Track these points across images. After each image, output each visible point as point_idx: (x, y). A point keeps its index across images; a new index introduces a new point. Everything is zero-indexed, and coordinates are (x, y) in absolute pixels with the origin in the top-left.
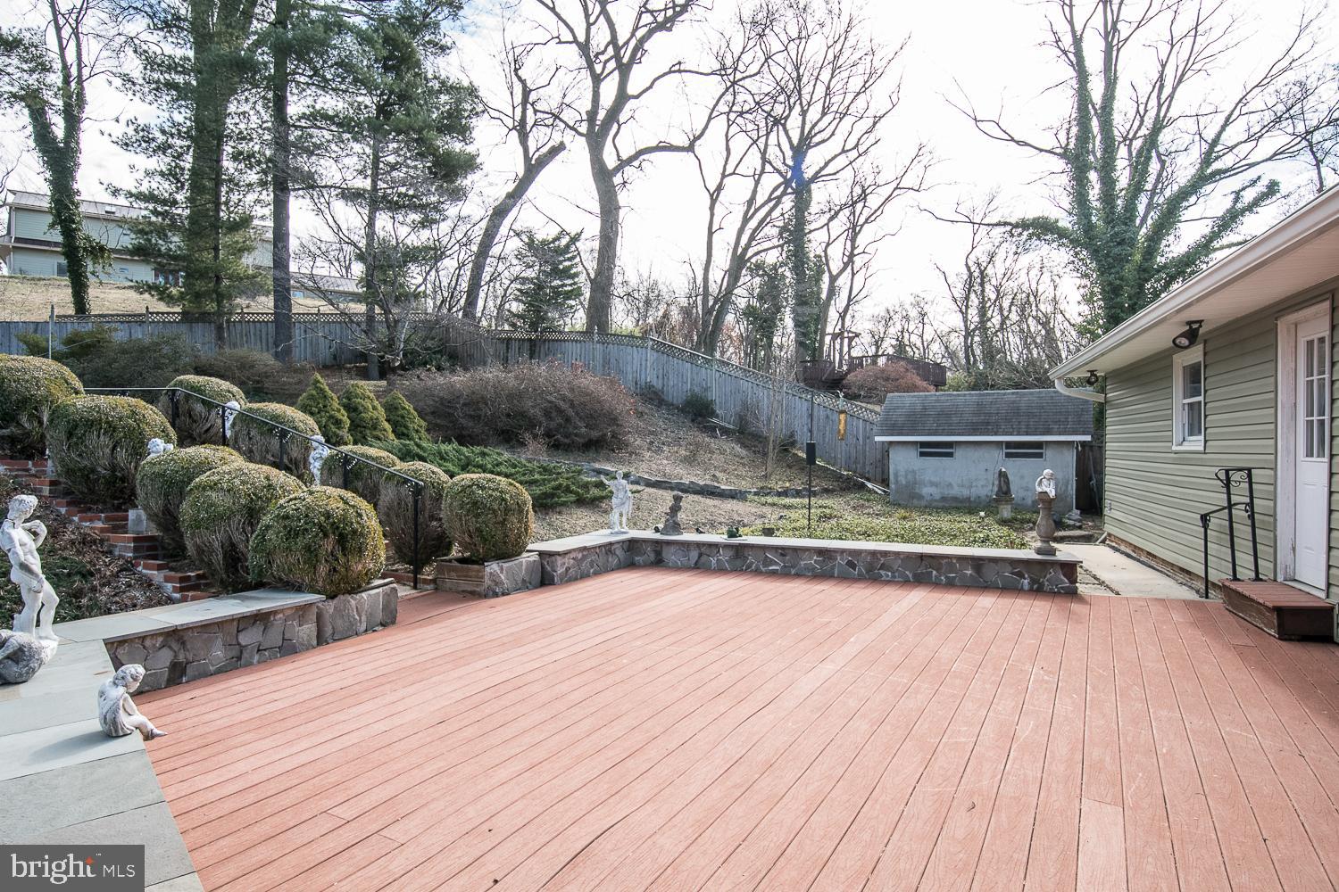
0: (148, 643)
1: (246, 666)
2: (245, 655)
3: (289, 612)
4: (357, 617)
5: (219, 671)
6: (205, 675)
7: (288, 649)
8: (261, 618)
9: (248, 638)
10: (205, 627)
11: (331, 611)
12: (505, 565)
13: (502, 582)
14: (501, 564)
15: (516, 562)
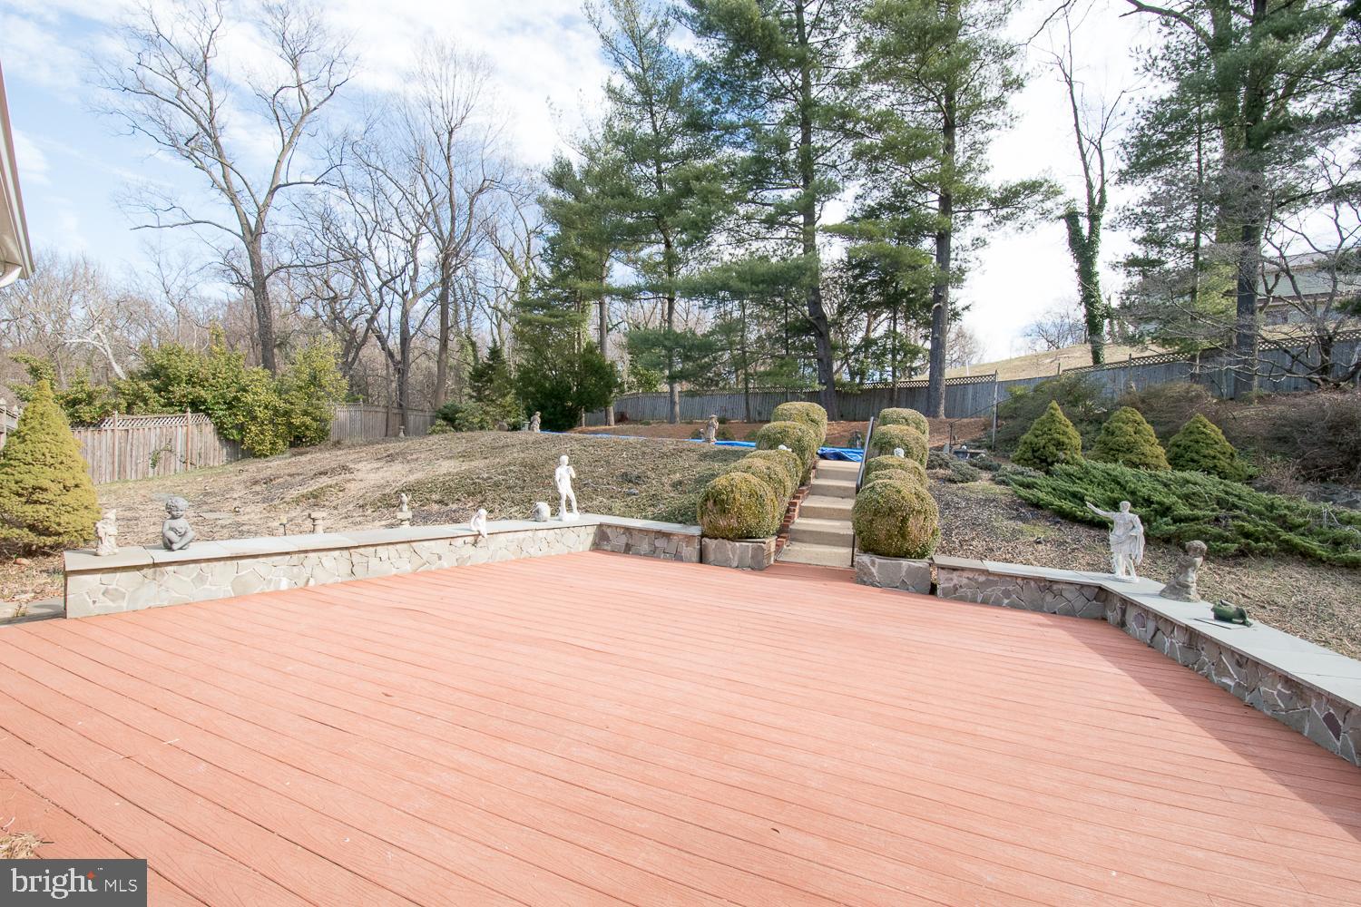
0: (618, 530)
1: (657, 557)
2: (657, 552)
3: (680, 537)
4: (731, 556)
5: (645, 555)
6: (638, 554)
7: (678, 557)
8: (667, 535)
9: (660, 543)
10: (640, 530)
11: (714, 546)
12: (878, 560)
13: (872, 574)
14: (874, 557)
15: (894, 562)
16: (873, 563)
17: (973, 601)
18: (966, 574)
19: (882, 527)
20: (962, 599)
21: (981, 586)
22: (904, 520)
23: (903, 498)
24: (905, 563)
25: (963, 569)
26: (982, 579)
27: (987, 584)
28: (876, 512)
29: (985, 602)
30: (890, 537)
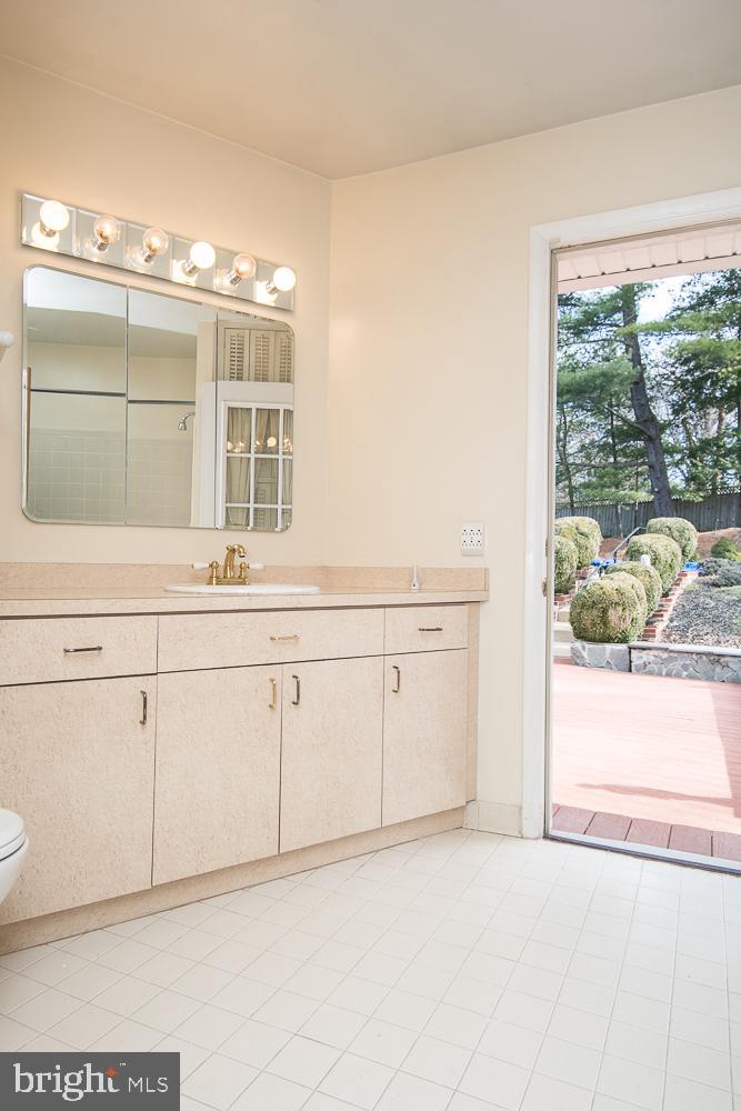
12: (588, 646)
13: (583, 657)
14: (585, 644)
15: (600, 646)
16: (584, 648)
17: (660, 674)
18: (652, 652)
19: (589, 617)
20: (651, 673)
21: (664, 661)
22: (605, 611)
23: (604, 593)
24: (609, 647)
25: (650, 649)
26: (665, 655)
27: (670, 659)
28: (583, 606)
29: (668, 675)
30: (594, 625)
